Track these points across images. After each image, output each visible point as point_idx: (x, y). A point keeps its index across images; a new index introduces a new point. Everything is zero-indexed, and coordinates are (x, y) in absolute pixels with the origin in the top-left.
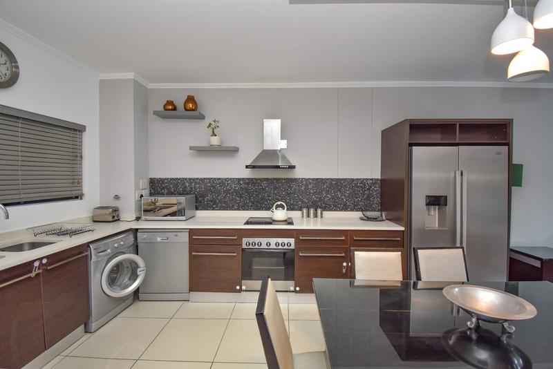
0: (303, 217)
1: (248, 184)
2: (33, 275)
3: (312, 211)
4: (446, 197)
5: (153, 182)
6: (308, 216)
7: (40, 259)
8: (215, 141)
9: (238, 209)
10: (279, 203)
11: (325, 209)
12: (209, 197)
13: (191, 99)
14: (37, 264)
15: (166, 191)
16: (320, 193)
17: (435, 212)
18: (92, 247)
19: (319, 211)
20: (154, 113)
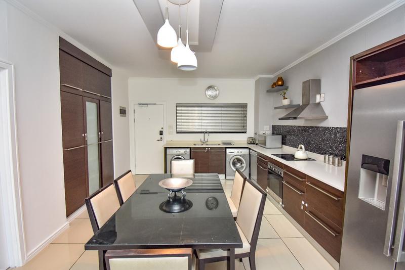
0: (325, 161)
2: (206, 151)
3: (331, 159)
5: (273, 127)
6: (328, 162)
7: (208, 148)
8: (285, 102)
12: (288, 138)
13: (280, 79)
15: (275, 133)
18: (227, 150)
19: (337, 159)
20: (267, 91)
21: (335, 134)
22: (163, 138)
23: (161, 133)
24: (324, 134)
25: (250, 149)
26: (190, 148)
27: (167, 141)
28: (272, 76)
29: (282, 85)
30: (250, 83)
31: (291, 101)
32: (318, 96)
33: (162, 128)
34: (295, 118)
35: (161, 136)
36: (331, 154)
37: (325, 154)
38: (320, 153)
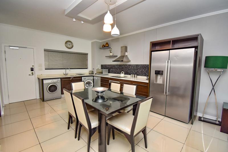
0: (131, 77)
1: (119, 66)
2: (71, 79)
3: (134, 75)
4: (163, 71)
5: (102, 66)
6: (133, 77)
7: (72, 77)
8: (111, 54)
9: (117, 74)
10: (122, 72)
11: (138, 75)
12: (111, 70)
13: (107, 43)
14: (71, 78)
15: (104, 68)
16: (138, 69)
17: (159, 77)
18: (82, 77)
19: (136, 75)
20: (100, 48)
21: (134, 67)
22: (34, 73)
23: (32, 70)
24: (129, 67)
25: (93, 76)
26: (61, 78)
27: (37, 75)
28: (101, 41)
29: (108, 46)
30: (89, 43)
31: (113, 54)
32: (126, 53)
33: (33, 66)
34: (122, 61)
35: (32, 72)
36: (132, 74)
37: (130, 75)
38: (127, 75)
